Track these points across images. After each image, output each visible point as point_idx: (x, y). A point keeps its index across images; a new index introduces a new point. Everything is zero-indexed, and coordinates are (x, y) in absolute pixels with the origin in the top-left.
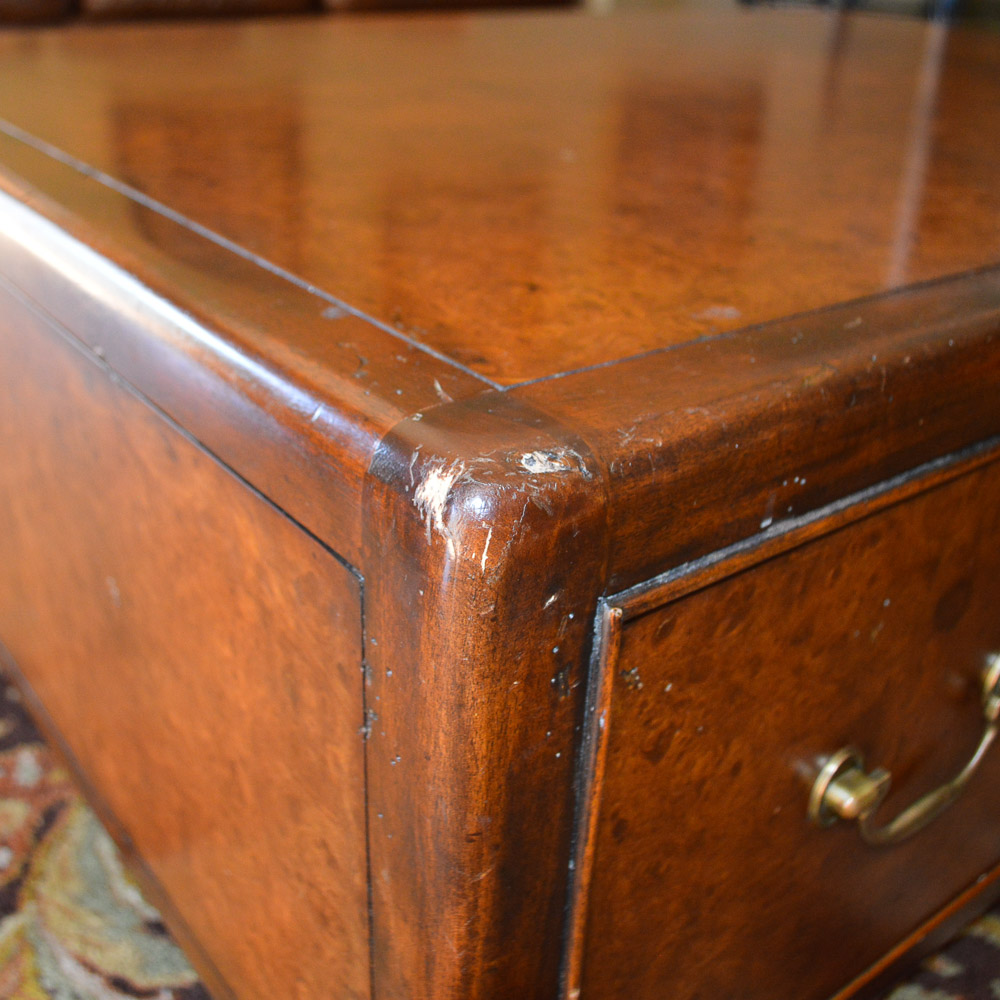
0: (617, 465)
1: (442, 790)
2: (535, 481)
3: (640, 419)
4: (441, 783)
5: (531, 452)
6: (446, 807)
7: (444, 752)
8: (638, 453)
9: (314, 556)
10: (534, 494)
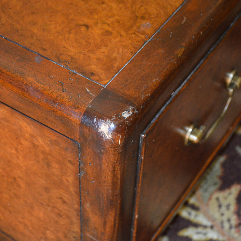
0: (142, 106)
1: (109, 188)
2: (127, 120)
3: (144, 89)
4: (109, 186)
5: (124, 112)
6: (110, 191)
7: (110, 180)
8: (146, 100)
9: (59, 137)
10: (128, 123)
